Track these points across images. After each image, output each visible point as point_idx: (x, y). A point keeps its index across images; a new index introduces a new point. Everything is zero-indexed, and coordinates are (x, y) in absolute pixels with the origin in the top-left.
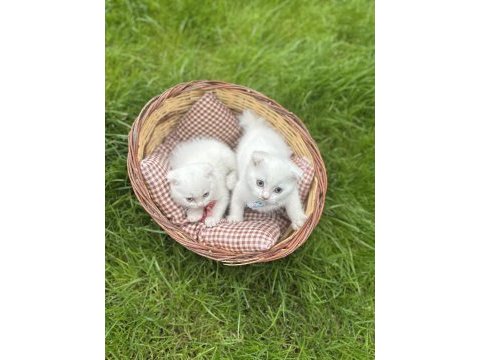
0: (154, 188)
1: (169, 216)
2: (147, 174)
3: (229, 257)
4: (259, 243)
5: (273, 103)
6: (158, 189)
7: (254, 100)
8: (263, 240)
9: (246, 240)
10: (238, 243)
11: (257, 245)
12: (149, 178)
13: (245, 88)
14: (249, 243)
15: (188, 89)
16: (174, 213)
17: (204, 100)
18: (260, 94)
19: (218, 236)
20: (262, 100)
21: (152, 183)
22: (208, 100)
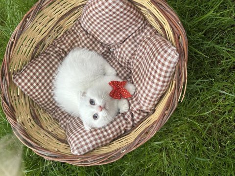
1: (123, 132)
4: (170, 62)
5: (28, 17)
7: (24, 35)
8: (169, 58)
9: (163, 74)
11: (172, 65)
13: (10, 43)
15: (8, 99)
16: (122, 128)
17: (20, 84)
18: (17, 29)
20: (23, 28)
22: (20, 81)
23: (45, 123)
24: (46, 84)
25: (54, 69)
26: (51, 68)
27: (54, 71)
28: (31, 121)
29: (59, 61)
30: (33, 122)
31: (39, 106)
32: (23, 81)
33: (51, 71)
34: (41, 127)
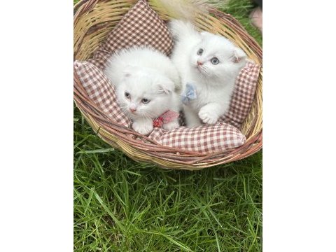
0: (93, 92)
2: (83, 75)
3: (199, 159)
4: (231, 139)
6: (97, 94)
9: (215, 138)
10: (205, 144)
12: (86, 81)
14: (218, 141)
17: (138, 7)
19: (179, 141)
21: (90, 87)
22: (142, 6)
23: (88, 40)
24: (142, 34)
25: (157, 46)
26: (157, 43)
27: (154, 46)
28: (93, 22)
29: (165, 51)
30: (92, 24)
31: (107, 34)
32: (143, 9)
33: (154, 43)
34: (86, 35)
